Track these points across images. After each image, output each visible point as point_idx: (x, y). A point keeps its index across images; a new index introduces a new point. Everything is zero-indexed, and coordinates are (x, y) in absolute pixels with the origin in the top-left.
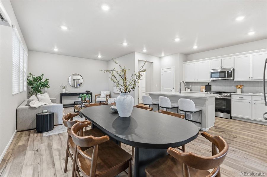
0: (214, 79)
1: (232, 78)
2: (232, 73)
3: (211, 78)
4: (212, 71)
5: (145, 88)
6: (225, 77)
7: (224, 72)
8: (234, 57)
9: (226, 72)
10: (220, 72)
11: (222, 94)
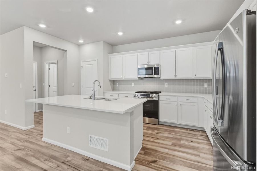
0: (142, 76)
1: (159, 76)
2: (158, 69)
3: (138, 75)
4: (139, 67)
5: (56, 87)
6: (152, 74)
7: (151, 68)
8: (160, 51)
9: (153, 69)
10: (147, 69)
11: (149, 95)
